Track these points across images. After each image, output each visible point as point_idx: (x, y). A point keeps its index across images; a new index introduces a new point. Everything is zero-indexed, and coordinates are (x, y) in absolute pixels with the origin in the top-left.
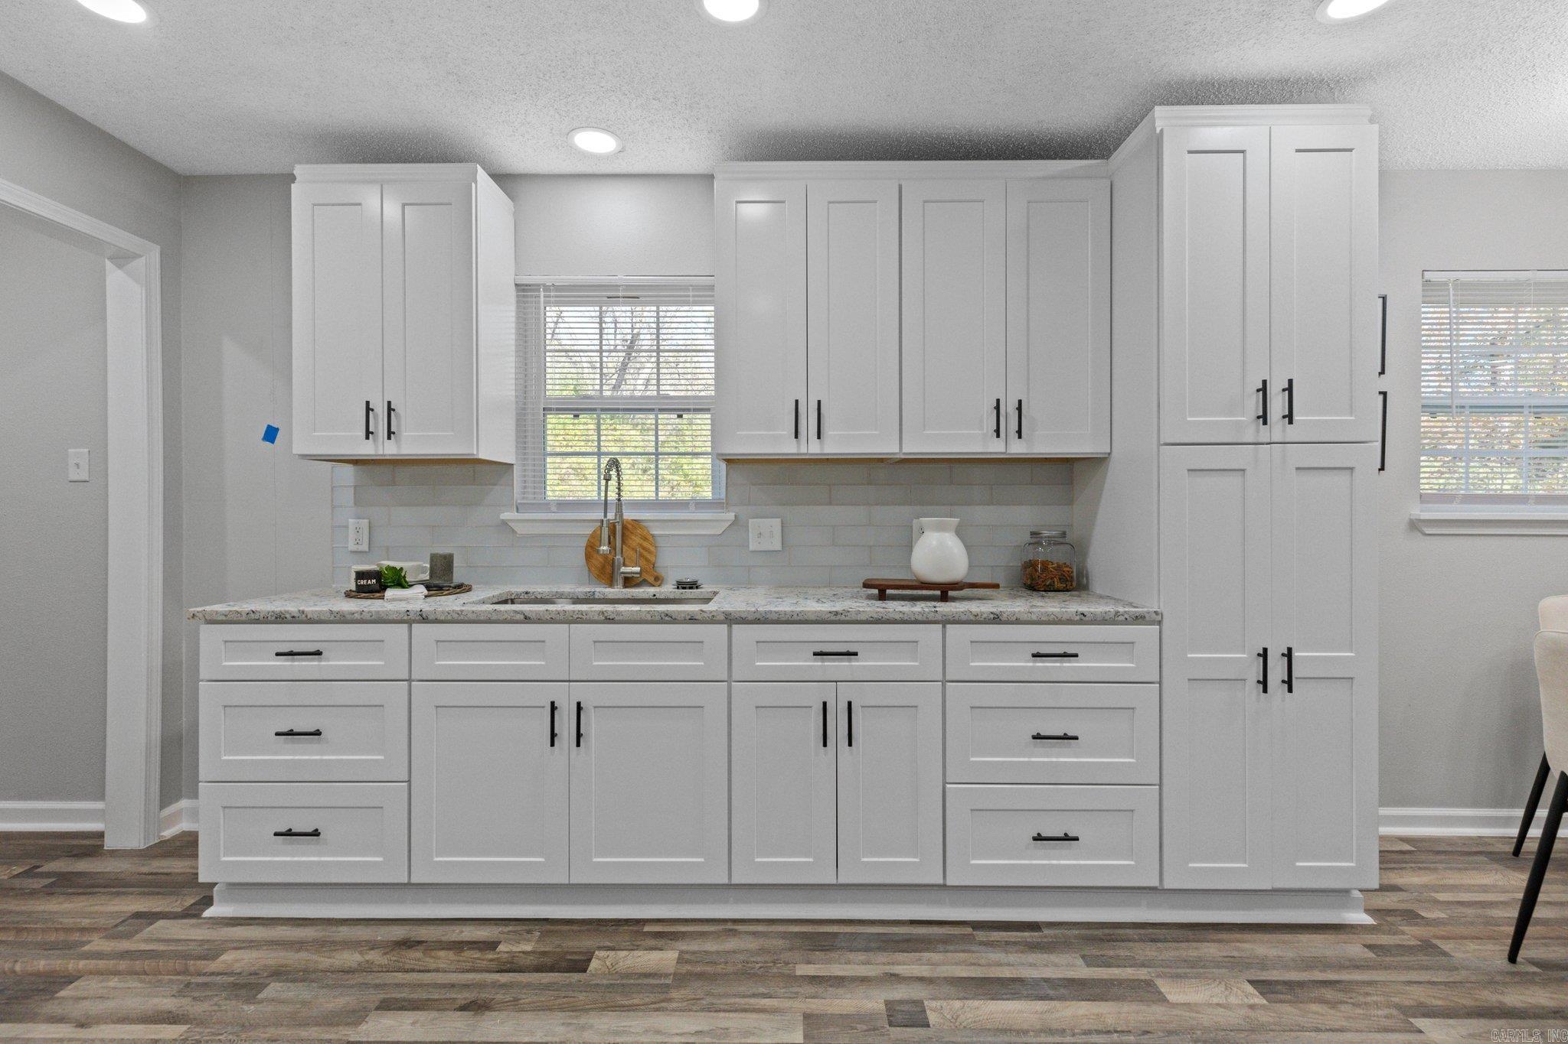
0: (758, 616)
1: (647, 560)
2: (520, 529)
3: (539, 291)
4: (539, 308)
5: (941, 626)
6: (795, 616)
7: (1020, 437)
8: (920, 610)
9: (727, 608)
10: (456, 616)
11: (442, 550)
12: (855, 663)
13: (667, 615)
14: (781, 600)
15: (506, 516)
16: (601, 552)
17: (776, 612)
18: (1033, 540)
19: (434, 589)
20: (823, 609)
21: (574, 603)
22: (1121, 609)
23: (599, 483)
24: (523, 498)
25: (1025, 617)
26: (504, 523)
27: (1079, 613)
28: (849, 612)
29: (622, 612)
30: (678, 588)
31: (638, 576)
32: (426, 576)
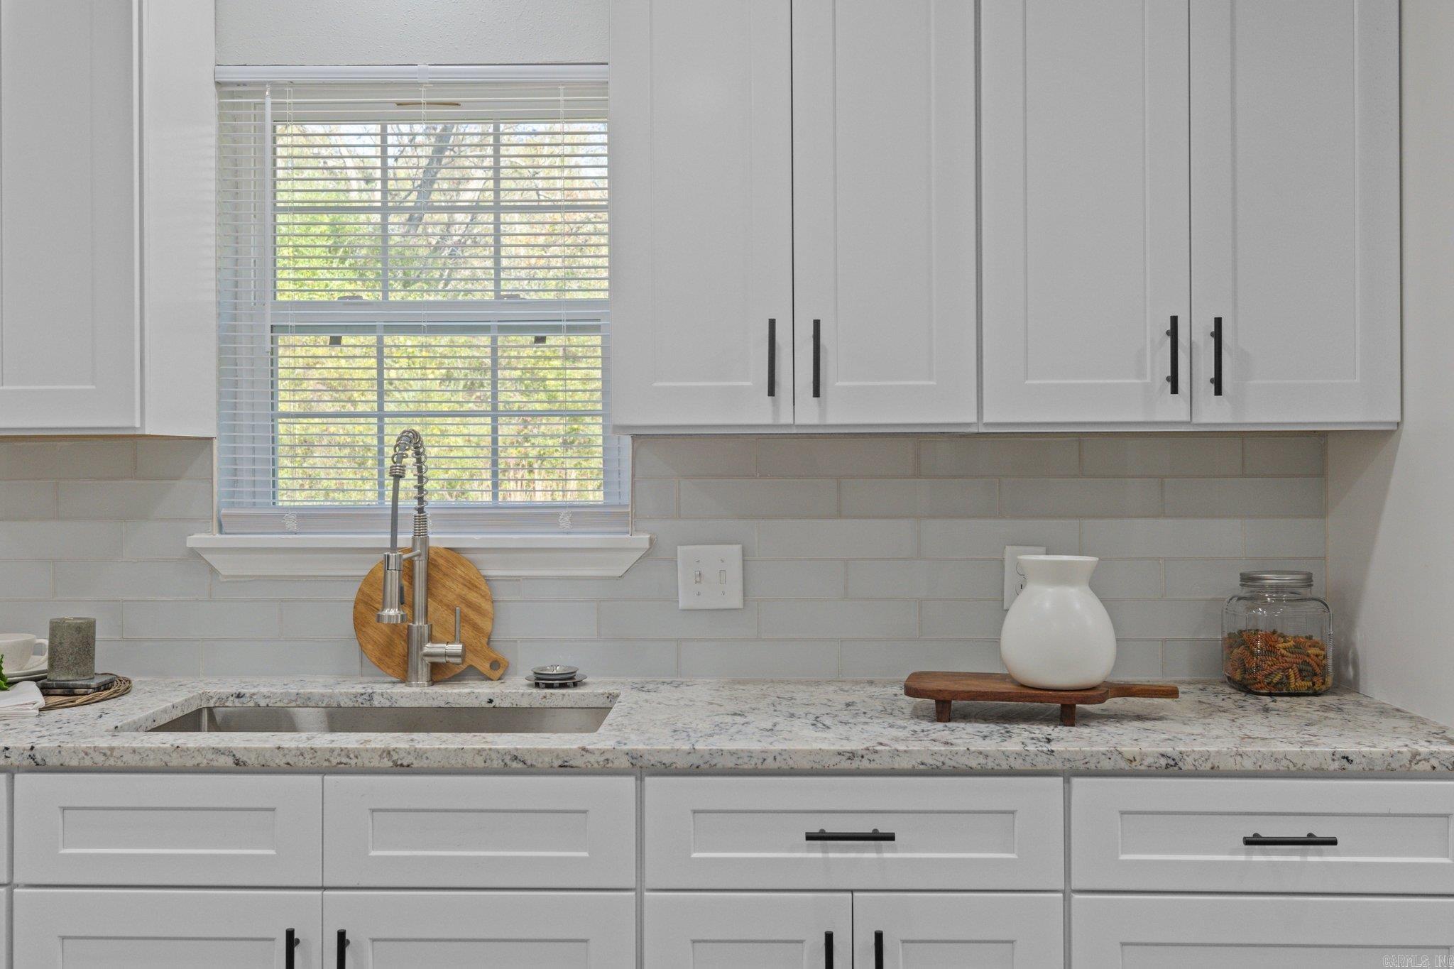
0: (695, 760)
1: (476, 627)
2: (225, 567)
3: (264, 97)
4: (262, 129)
5: (1061, 779)
6: (770, 761)
7: (1218, 392)
8: (1019, 748)
9: (636, 744)
10: (100, 760)
11: (73, 613)
12: (887, 853)
13: (515, 758)
14: (739, 719)
15: (197, 540)
16: (386, 621)
17: (732, 753)
18: (1244, 592)
19: (59, 691)
20: (825, 746)
21: (332, 728)
22: (1423, 748)
23: (381, 484)
24: (232, 505)
25: (1228, 764)
26: (195, 554)
27: (1338, 756)
28: (876, 752)
29: (425, 751)
30: (537, 685)
31: (458, 660)
32: (40, 663)
